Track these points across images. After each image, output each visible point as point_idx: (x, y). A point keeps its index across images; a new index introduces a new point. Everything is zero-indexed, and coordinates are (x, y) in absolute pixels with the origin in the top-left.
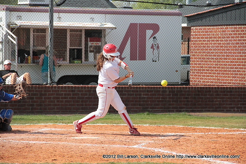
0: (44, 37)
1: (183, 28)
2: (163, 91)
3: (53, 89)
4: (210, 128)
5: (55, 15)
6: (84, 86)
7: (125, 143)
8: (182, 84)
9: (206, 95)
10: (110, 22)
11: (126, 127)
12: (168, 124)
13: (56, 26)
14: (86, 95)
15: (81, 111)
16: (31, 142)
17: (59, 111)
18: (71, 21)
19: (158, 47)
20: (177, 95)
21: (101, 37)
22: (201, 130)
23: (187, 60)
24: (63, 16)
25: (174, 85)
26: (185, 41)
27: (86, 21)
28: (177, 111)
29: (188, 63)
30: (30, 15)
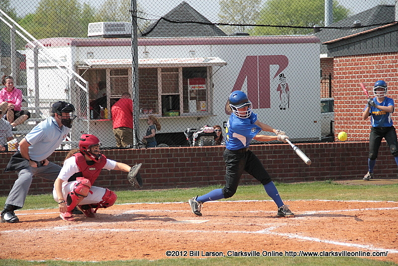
0: (127, 80)
1: (322, 60)
3: (141, 154)
4: (368, 201)
5: (141, 49)
6: (183, 148)
7: (246, 227)
8: (323, 140)
9: (359, 154)
10: (220, 56)
11: (246, 204)
12: (305, 197)
13: (141, 65)
14: (188, 160)
15: (181, 184)
16: (112, 230)
17: (151, 185)
18: (163, 56)
19: (287, 89)
21: (206, 77)
22: (354, 206)
23: (329, 106)
24: (151, 49)
25: (313, 142)
26: (325, 79)
27: (183, 56)
28: (318, 179)
29: (331, 110)
30: (105, 51)
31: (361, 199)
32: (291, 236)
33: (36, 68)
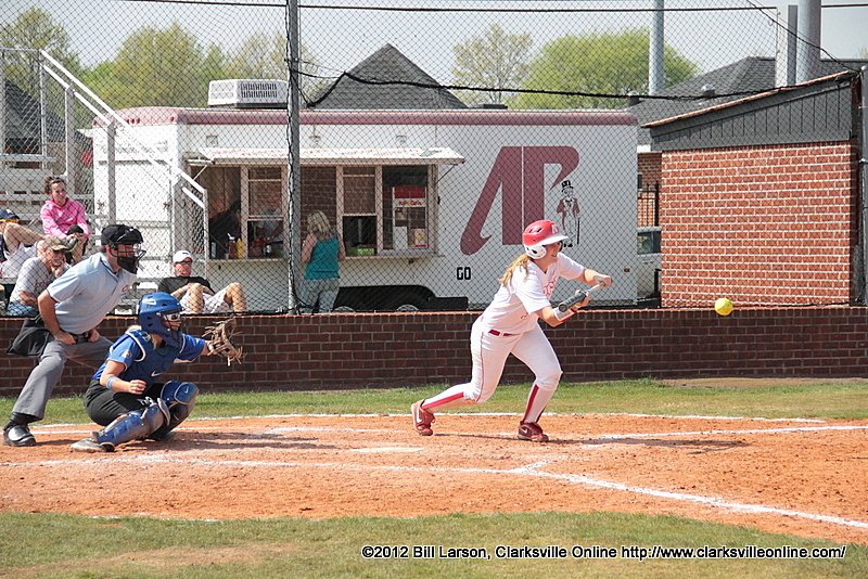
0: (278, 188)
1: (641, 156)
2: (590, 325)
3: (302, 324)
4: (717, 418)
5: (305, 131)
6: (380, 314)
7: (492, 462)
8: (641, 305)
9: (706, 332)
10: (452, 145)
11: (493, 420)
12: (604, 409)
13: (305, 160)
14: (389, 337)
15: (375, 382)
16: (244, 463)
17: (319, 382)
18: (345, 145)
19: (576, 209)
20: (627, 333)
21: (427, 183)
23: (653, 242)
24: (323, 131)
25: (619, 307)
26: (648, 192)
27: (382, 145)
28: (628, 376)
29: (657, 249)
30: (238, 133)
31: (704, 414)
32: (574, 479)
33: (112, 164)
